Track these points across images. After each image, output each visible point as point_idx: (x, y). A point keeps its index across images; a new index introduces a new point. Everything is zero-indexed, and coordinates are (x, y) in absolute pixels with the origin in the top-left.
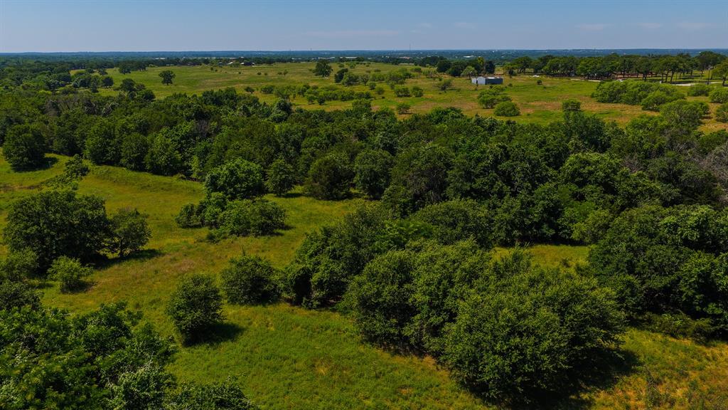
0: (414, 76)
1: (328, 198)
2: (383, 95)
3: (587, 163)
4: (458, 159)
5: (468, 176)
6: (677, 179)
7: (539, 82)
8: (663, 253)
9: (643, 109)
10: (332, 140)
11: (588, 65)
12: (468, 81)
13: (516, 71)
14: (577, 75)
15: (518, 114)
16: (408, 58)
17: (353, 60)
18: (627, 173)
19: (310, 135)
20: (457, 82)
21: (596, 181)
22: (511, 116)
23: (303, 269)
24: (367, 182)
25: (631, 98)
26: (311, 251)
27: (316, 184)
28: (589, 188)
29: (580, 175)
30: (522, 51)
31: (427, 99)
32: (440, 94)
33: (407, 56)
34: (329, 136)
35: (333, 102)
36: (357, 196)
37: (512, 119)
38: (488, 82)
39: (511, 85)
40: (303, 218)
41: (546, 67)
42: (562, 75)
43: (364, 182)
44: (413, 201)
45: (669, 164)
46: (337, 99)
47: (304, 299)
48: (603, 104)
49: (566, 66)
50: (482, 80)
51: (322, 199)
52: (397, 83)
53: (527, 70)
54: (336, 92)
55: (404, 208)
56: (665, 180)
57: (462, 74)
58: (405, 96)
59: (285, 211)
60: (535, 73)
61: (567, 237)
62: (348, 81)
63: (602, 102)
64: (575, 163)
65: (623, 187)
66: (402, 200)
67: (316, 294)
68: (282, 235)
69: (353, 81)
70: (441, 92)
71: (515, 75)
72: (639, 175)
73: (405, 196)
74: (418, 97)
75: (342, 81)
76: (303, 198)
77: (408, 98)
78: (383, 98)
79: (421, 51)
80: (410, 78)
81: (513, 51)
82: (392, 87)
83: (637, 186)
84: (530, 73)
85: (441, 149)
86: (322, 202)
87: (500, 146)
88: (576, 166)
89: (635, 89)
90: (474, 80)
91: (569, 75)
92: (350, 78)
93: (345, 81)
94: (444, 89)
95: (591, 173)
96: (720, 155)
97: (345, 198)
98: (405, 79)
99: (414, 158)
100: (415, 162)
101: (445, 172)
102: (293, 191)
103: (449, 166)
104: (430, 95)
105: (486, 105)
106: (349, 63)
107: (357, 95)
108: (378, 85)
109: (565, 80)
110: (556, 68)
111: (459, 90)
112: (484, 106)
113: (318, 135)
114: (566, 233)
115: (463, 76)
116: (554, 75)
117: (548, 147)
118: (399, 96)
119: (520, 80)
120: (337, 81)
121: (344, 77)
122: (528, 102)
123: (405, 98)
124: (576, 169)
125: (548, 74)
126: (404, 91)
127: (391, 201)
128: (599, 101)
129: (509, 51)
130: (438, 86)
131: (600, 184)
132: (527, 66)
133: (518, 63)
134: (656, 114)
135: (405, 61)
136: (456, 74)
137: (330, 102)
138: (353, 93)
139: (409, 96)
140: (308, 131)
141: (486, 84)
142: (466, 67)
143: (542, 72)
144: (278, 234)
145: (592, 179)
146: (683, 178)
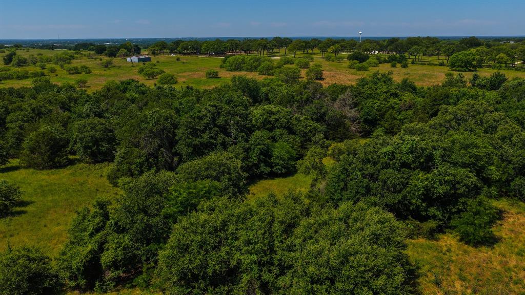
0: (77, 58)
1: (51, 168)
2: (56, 73)
3: (271, 113)
4: (184, 119)
5: (195, 133)
6: (323, 119)
7: (178, 59)
8: (392, 175)
9: (260, 74)
10: (38, 114)
11: (209, 46)
12: (124, 60)
13: (156, 52)
14: (201, 54)
15: (176, 83)
16: (58, 45)
17: (11, 47)
18: (299, 118)
19: (14, 110)
20: (116, 61)
21: (281, 126)
22: (171, 84)
23: (90, 252)
24: (90, 148)
25: (249, 67)
26: (91, 229)
27: (35, 156)
28: (278, 132)
29: (270, 122)
30: (147, 39)
31: (96, 75)
32: (105, 70)
33: (57, 43)
34: (33, 110)
35: (8, 81)
36: (79, 161)
37: (173, 86)
38: (140, 60)
39: (158, 62)
40: (35, 190)
41: (179, 49)
42: (191, 54)
43: (86, 148)
44: (147, 160)
45: (317, 109)
46: (12, 79)
47: (97, 284)
48: (231, 72)
49: (193, 48)
50: (135, 59)
51: (43, 169)
52: (66, 63)
53: (165, 51)
54: (9, 72)
55: (140, 168)
56: (317, 120)
57: (117, 55)
58: (77, 73)
59: (18, 188)
60: (171, 53)
61: (280, 172)
62: (18, 63)
63: (230, 71)
64: (264, 114)
65: (299, 128)
66: (138, 161)
67: (109, 275)
68: (24, 212)
69: (22, 63)
70: (106, 69)
71: (157, 55)
72: (305, 119)
73: (138, 157)
74: (88, 73)
75: (12, 63)
76: (23, 171)
77: (79, 75)
78: (57, 75)
79: (68, 40)
80: (74, 59)
81: (140, 39)
82: (62, 66)
83: (306, 127)
84: (167, 53)
85: (166, 112)
86: (45, 172)
87: (212, 106)
88: (265, 116)
89: (252, 61)
90: (128, 59)
91: (196, 54)
92: (19, 60)
93: (15, 63)
94: (106, 67)
95: (277, 120)
96: (344, 100)
97: (68, 165)
98: (70, 60)
99: (142, 122)
100: (144, 125)
101: (173, 132)
102: (8, 165)
103: (175, 126)
104: (97, 72)
105: (149, 77)
106: (10, 49)
107: (32, 74)
108: (48, 66)
109: (195, 57)
110: (186, 48)
111: (119, 67)
112: (147, 77)
113: (22, 110)
114: (279, 169)
115: (118, 56)
116: (185, 54)
117: (235, 103)
118: (70, 74)
119: (162, 58)
120: (7, 64)
121: (14, 59)
122: (178, 73)
123: (76, 75)
124: (266, 118)
125: (180, 53)
126: (75, 70)
127: (127, 163)
128: (227, 70)
129: (137, 39)
130: (102, 64)
131: (284, 128)
132: (165, 48)
133: (157, 46)
134: (273, 77)
135: (57, 47)
136: (112, 54)
137: (6, 82)
138: (27, 73)
139: (80, 73)
140: (10, 107)
141: (139, 62)
142: (119, 50)
143: (176, 52)
144: (20, 213)
145: (278, 124)
146: (327, 118)
